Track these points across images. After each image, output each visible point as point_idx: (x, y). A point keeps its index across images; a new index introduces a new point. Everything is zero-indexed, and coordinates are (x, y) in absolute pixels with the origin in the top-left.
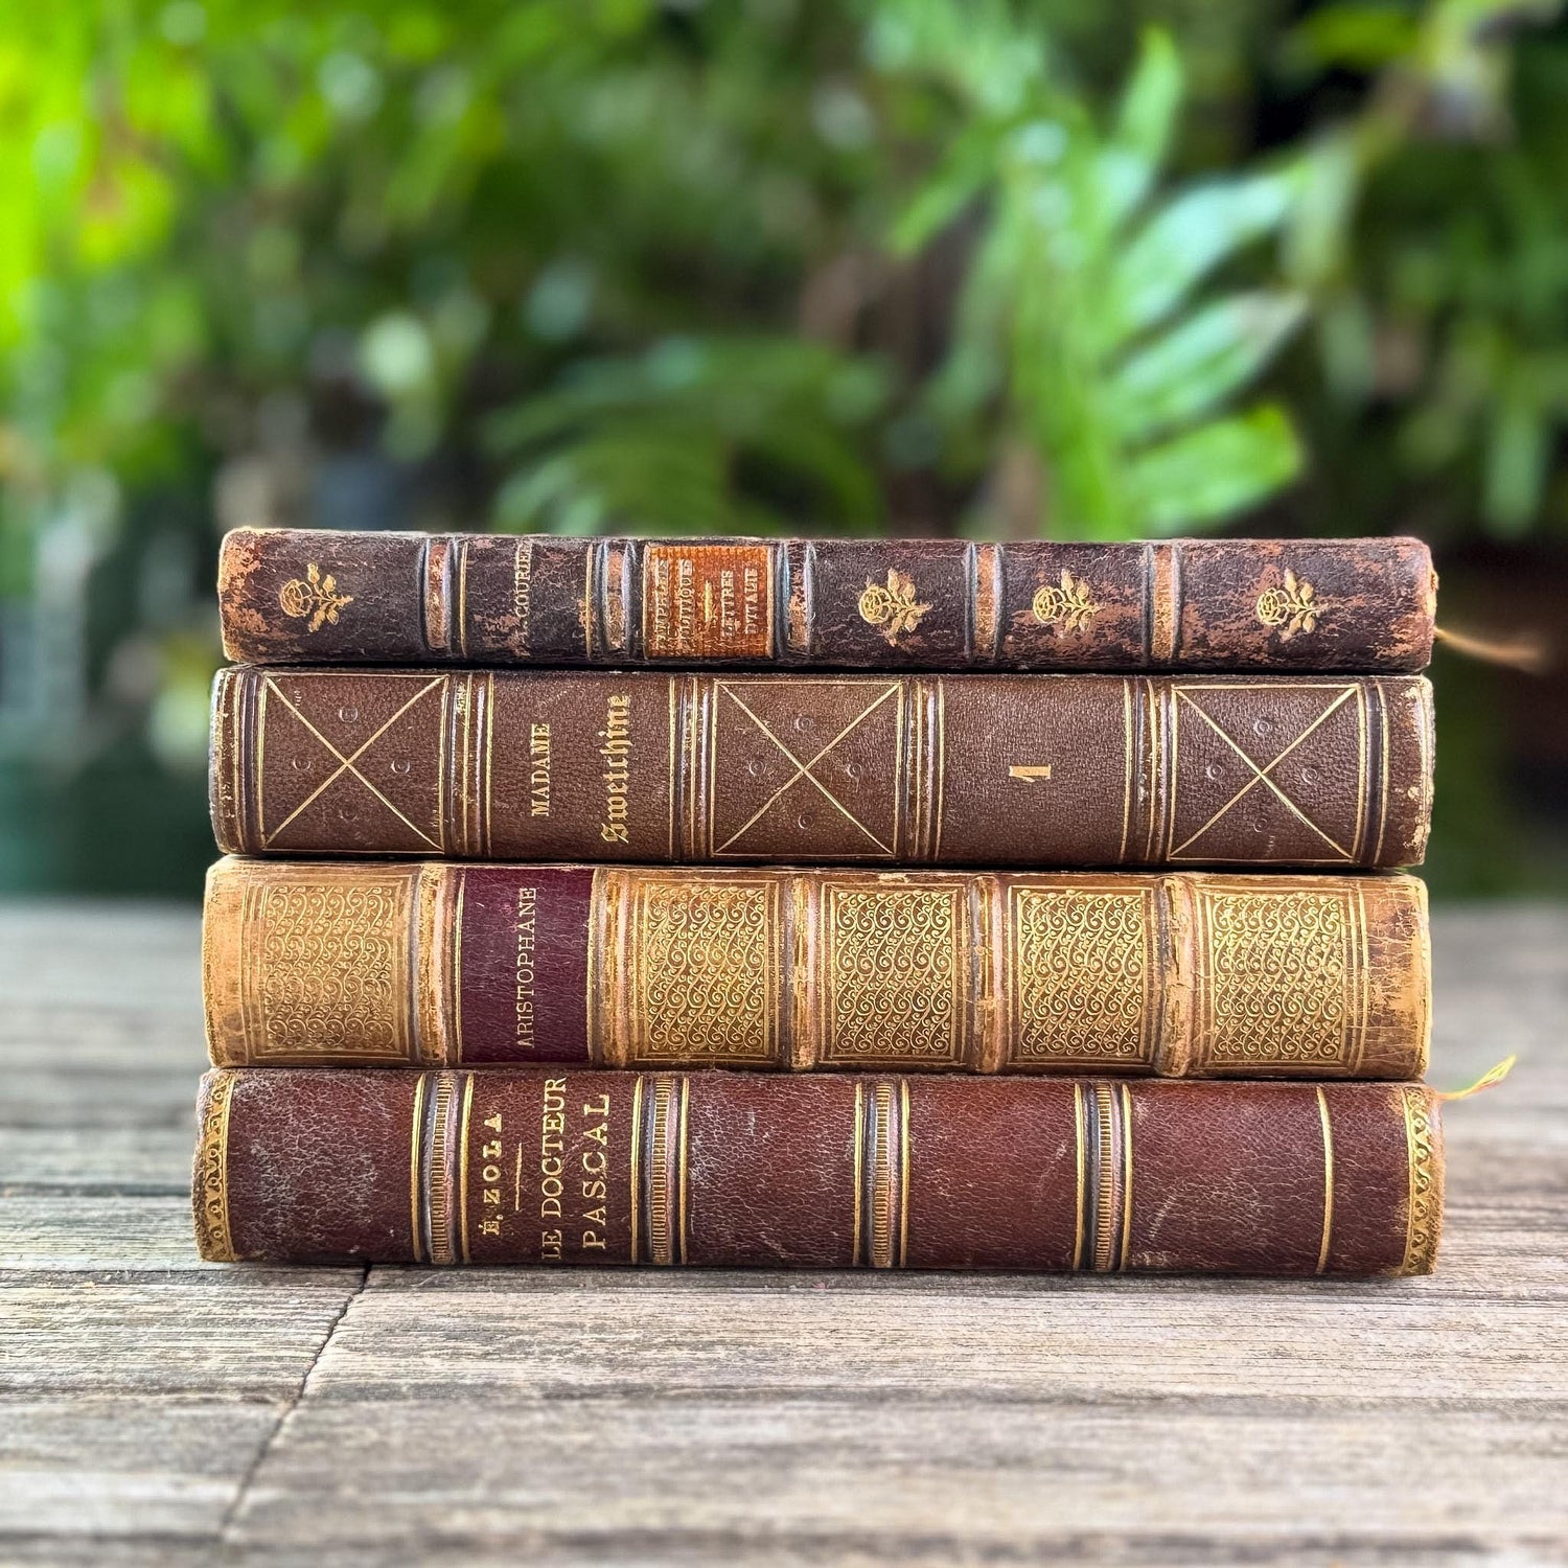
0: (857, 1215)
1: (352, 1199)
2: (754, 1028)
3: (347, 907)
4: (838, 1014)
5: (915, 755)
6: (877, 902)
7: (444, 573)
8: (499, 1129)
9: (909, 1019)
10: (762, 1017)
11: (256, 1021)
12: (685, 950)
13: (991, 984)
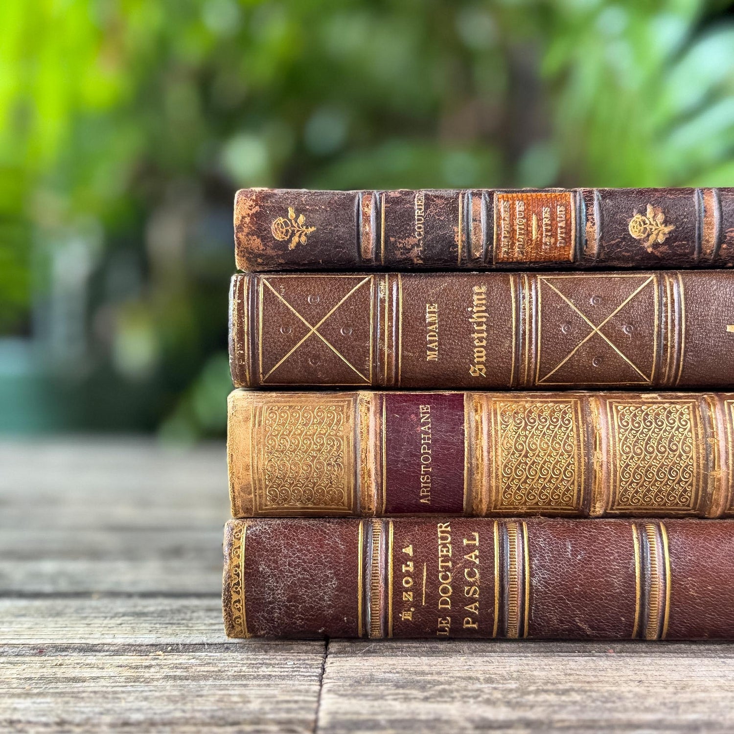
0: (637, 607)
1: (322, 599)
2: (568, 490)
3: (314, 417)
4: (621, 481)
5: (667, 319)
6: (643, 411)
7: (372, 212)
8: (411, 554)
9: (667, 484)
10: (573, 483)
11: (260, 489)
12: (525, 442)
13: (719, 461)
